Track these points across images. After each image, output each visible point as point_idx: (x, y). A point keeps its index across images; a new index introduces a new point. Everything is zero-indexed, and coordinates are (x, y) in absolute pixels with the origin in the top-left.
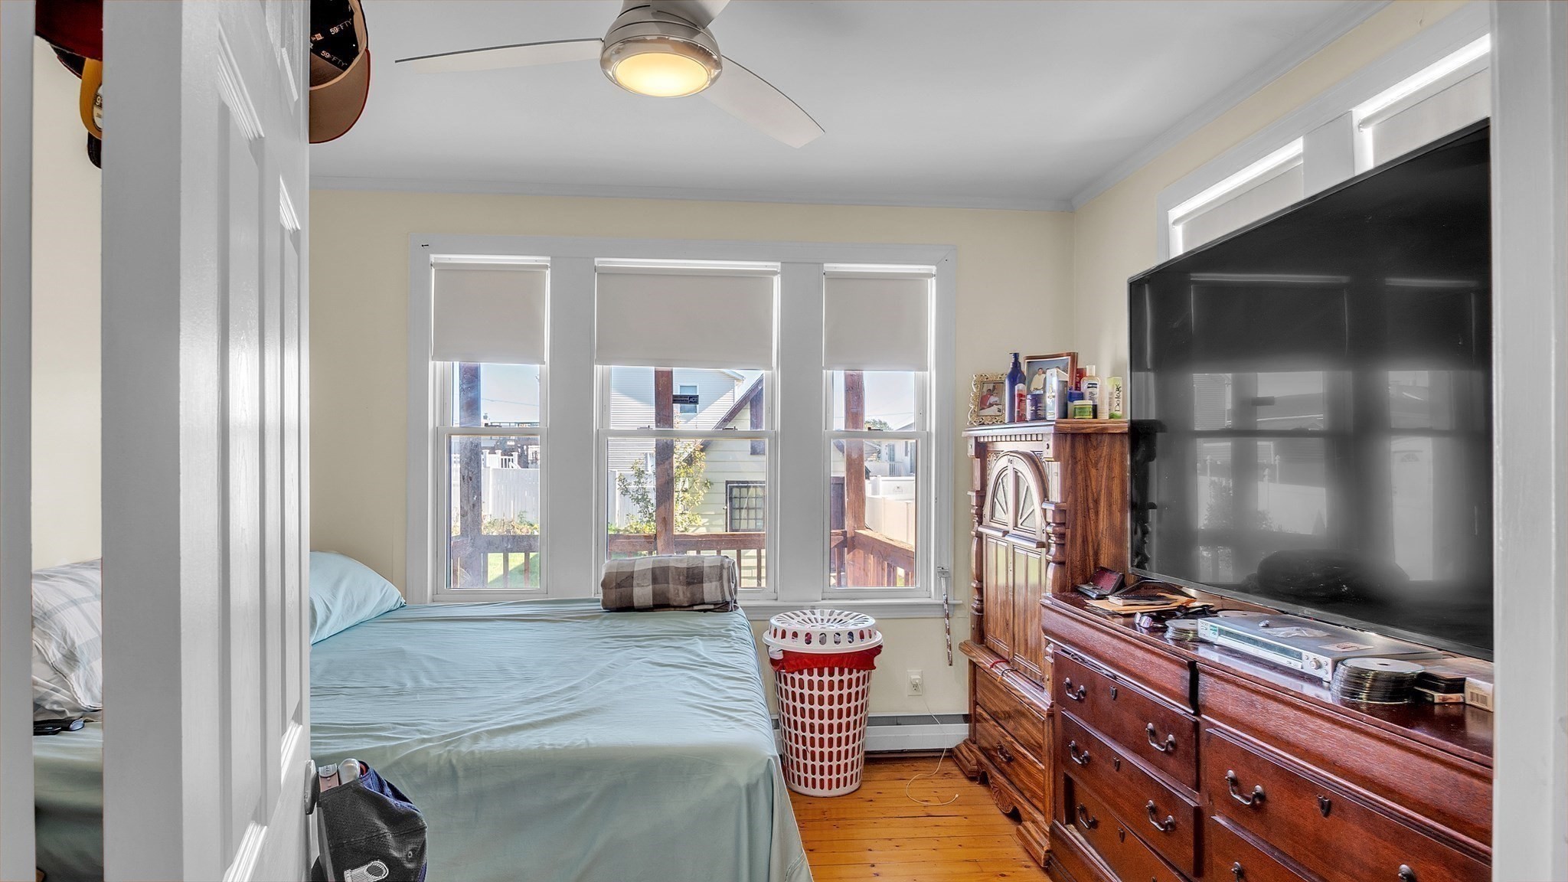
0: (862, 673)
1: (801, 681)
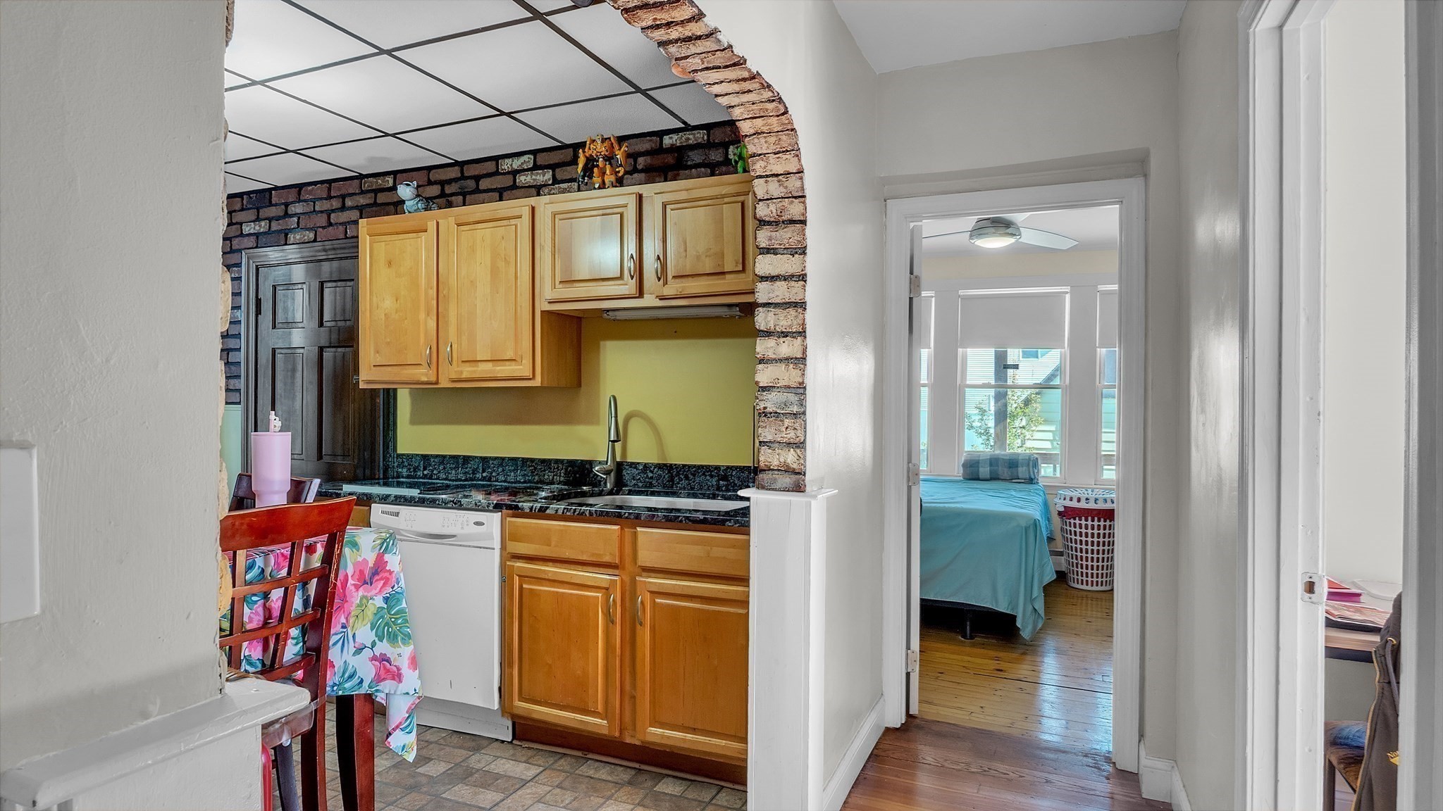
1: (1075, 524)
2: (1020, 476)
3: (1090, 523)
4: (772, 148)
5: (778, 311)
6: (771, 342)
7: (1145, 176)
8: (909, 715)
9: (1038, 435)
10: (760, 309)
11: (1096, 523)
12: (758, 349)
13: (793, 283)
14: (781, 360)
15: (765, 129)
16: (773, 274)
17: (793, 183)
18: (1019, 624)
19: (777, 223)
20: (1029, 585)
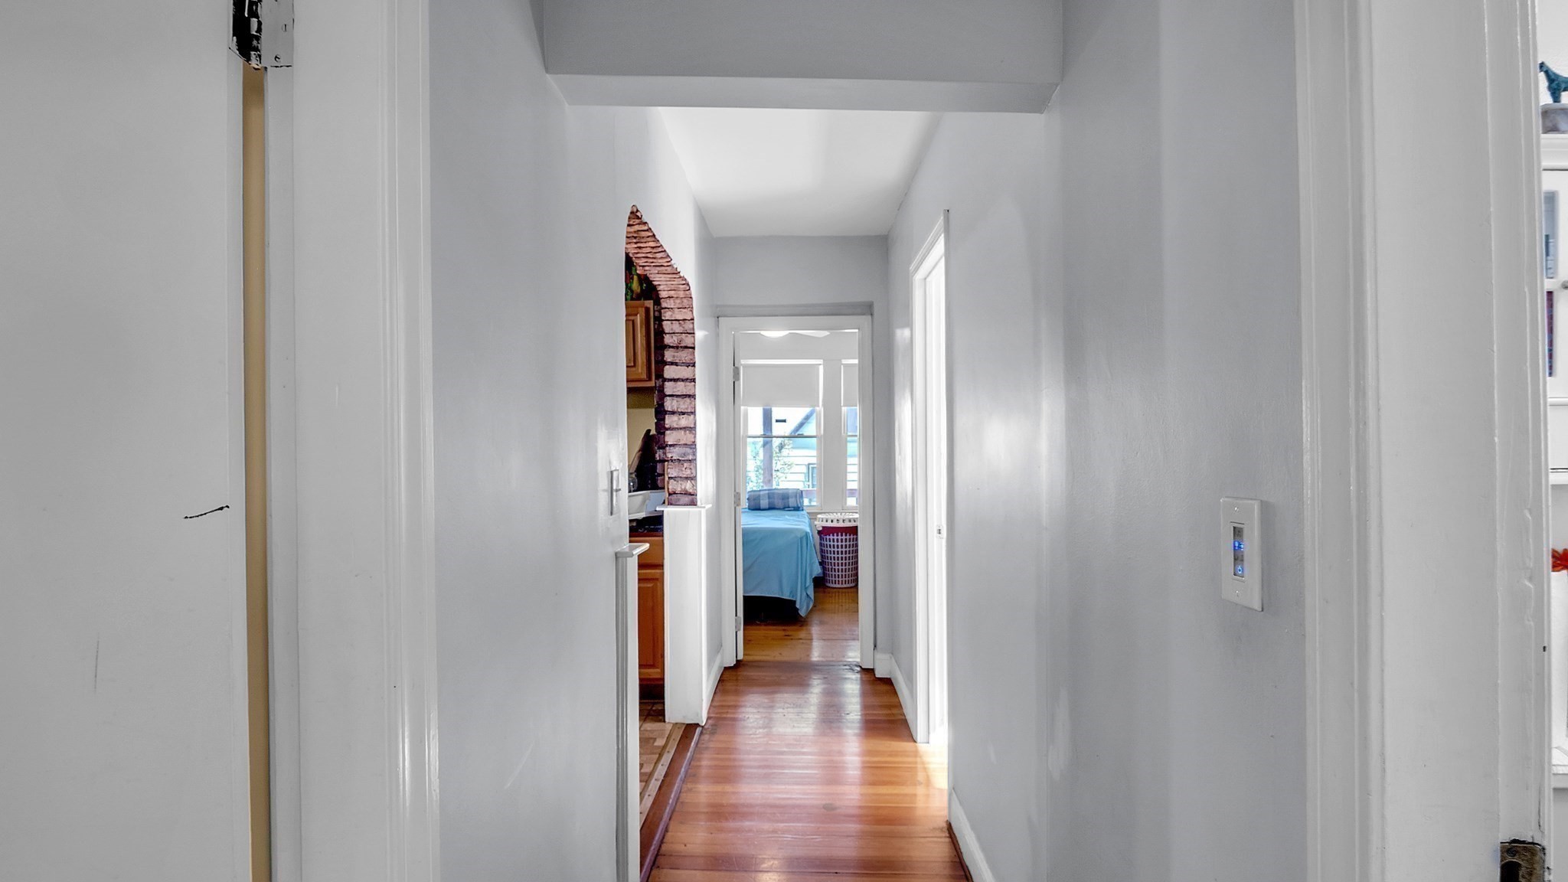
0: (852, 537)
1: (830, 539)
2: (791, 505)
3: (840, 537)
4: (678, 306)
5: (679, 399)
6: (675, 418)
7: (872, 315)
8: (737, 661)
9: (791, 477)
10: (668, 398)
11: (844, 537)
12: (667, 422)
13: (688, 384)
14: (681, 429)
15: (675, 296)
16: (675, 377)
17: (688, 326)
18: (798, 606)
19: (677, 347)
20: (804, 580)
